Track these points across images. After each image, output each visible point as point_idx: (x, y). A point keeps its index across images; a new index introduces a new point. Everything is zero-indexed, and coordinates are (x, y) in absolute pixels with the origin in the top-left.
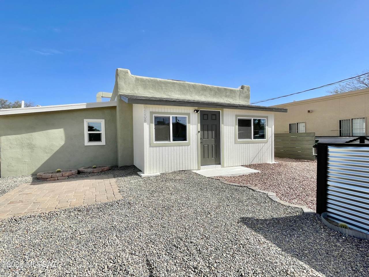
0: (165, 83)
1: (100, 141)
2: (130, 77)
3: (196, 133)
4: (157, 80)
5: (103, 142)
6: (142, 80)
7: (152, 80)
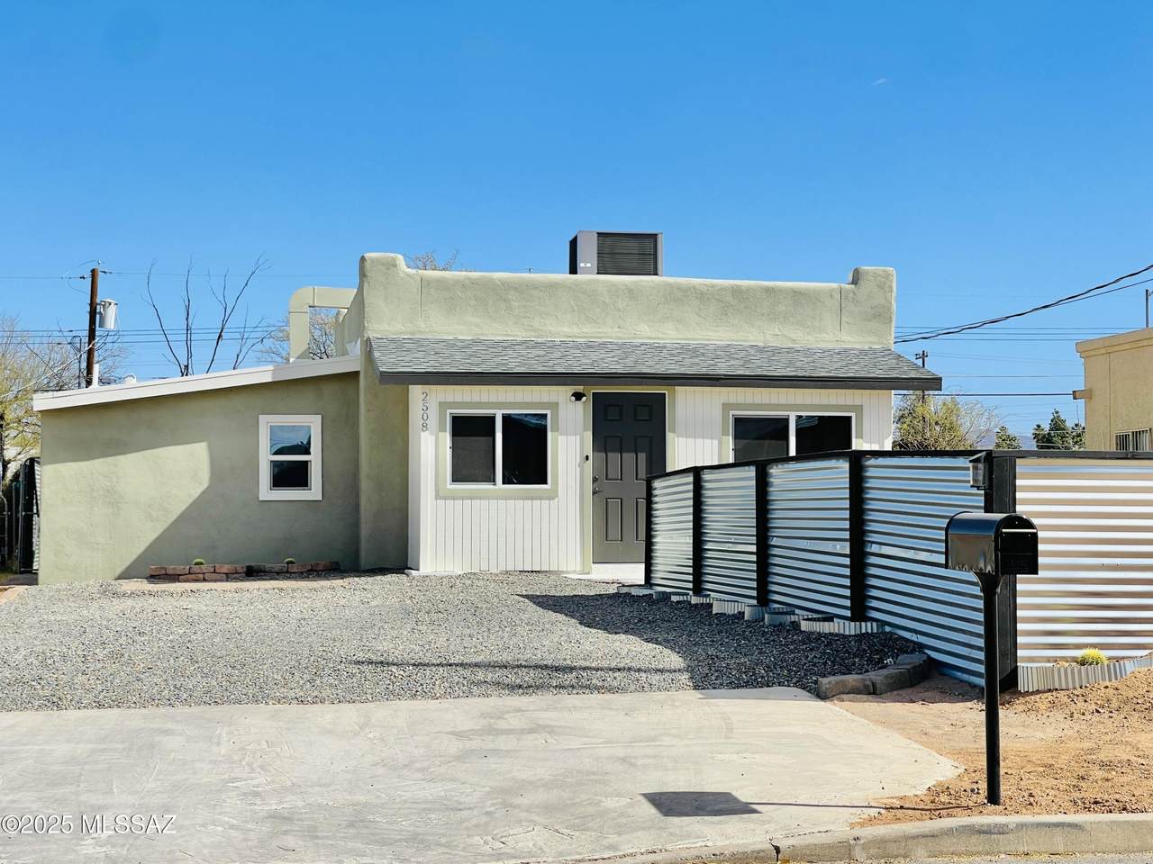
0: (523, 289)
1: (307, 486)
2: (402, 278)
3: (578, 461)
4: (492, 280)
5: (314, 492)
6: (441, 285)
7: (474, 282)
